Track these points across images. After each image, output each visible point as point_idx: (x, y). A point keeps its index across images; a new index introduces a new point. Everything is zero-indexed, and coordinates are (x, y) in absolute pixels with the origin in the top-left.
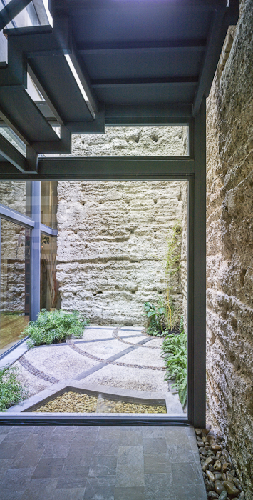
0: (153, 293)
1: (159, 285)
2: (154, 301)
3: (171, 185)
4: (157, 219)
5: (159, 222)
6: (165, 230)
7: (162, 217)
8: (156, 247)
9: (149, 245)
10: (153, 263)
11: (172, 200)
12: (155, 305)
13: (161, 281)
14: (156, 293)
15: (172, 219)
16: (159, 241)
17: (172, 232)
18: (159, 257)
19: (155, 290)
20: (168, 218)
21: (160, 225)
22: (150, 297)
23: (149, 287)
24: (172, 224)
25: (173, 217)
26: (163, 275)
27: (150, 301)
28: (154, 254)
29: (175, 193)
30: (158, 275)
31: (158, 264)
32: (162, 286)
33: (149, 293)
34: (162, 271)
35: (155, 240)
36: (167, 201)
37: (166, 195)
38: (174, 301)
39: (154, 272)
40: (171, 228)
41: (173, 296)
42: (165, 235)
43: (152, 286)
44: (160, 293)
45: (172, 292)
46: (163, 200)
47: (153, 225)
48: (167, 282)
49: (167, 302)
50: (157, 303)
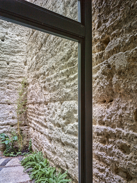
0: (7, 126)
1: (11, 120)
2: (8, 132)
3: (20, 54)
4: (9, 75)
5: (11, 78)
6: (15, 83)
7: (13, 75)
8: (9, 95)
9: (3, 94)
10: (6, 106)
11: (20, 64)
12: (9, 134)
13: (13, 118)
14: (9, 127)
15: (21, 77)
16: (11, 91)
17: (20, 85)
18: (11, 101)
19: (8, 124)
20: (17, 75)
21: (11, 80)
22: (5, 129)
23: (3, 123)
24: (20, 80)
25: (21, 75)
26: (15, 114)
27: (4, 132)
28: (7, 99)
29: (22, 60)
30: (11, 114)
31: (10, 107)
32: (15, 121)
33: (4, 127)
34: (13, 111)
35: (8, 90)
36: (17, 64)
37: (16, 60)
38: (22, 130)
39: (7, 112)
40: (20, 83)
41: (22, 128)
42: (16, 87)
43: (5, 122)
44: (12, 126)
45: (21, 125)
46: (14, 63)
47: (6, 80)
48: (18, 119)
49: (18, 132)
50: (10, 133)
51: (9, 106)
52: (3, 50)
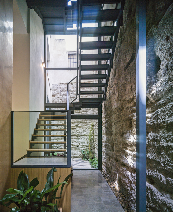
0: (84, 147)
1: (86, 144)
2: (85, 150)
4: (86, 122)
5: (86, 123)
6: (88, 125)
7: (87, 121)
8: (85, 131)
9: (83, 131)
13: (87, 143)
14: (85, 147)
15: (91, 122)
16: (86, 129)
17: (91, 126)
18: (86, 135)
19: (85, 146)
20: (89, 121)
22: (83, 148)
23: (83, 145)
24: (91, 123)
26: (88, 141)
27: (83, 149)
28: (85, 134)
29: (92, 113)
30: (86, 141)
31: (86, 137)
32: (88, 145)
34: (87, 139)
38: (92, 150)
39: (85, 140)
41: (91, 148)
42: (89, 127)
43: (84, 145)
44: (87, 147)
45: (91, 147)
47: (84, 124)
48: (89, 143)
49: (89, 150)
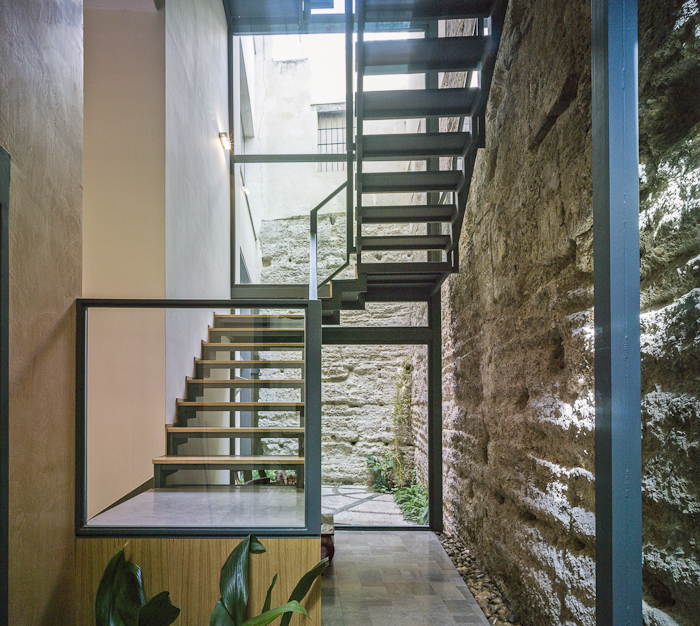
0: (378, 444)
1: (385, 434)
2: (379, 454)
3: (399, 313)
4: (381, 354)
5: (384, 358)
6: (391, 367)
7: (388, 352)
8: (381, 389)
9: (371, 387)
10: (377, 407)
12: (381, 458)
13: (388, 430)
14: (381, 445)
15: (400, 355)
16: (384, 381)
17: (400, 371)
18: (385, 400)
19: (380, 440)
20: (395, 353)
21: (385, 362)
22: (374, 449)
23: (372, 437)
24: (399, 360)
25: (402, 352)
26: (390, 423)
27: (374, 453)
28: (378, 397)
30: (384, 423)
31: (383, 410)
32: (390, 436)
33: (373, 444)
34: (388, 418)
35: (379, 380)
37: (392, 325)
38: (404, 454)
39: (379, 418)
40: (400, 366)
41: (403, 448)
42: (392, 374)
43: (376, 436)
44: (387, 444)
45: (401, 444)
47: (377, 362)
48: (395, 431)
49: (396, 456)
50: (383, 456)
51: (382, 408)
52: (373, 311)
